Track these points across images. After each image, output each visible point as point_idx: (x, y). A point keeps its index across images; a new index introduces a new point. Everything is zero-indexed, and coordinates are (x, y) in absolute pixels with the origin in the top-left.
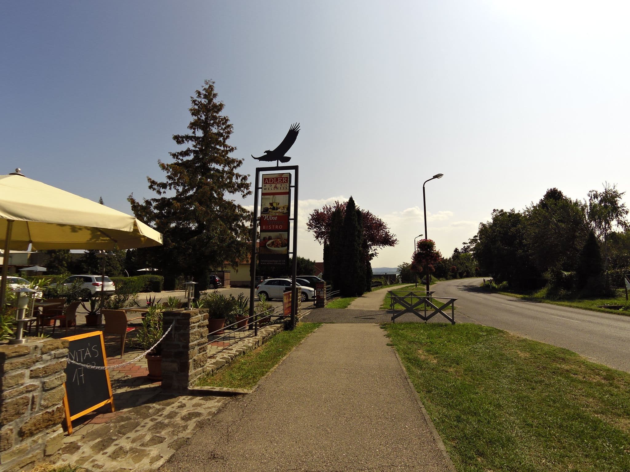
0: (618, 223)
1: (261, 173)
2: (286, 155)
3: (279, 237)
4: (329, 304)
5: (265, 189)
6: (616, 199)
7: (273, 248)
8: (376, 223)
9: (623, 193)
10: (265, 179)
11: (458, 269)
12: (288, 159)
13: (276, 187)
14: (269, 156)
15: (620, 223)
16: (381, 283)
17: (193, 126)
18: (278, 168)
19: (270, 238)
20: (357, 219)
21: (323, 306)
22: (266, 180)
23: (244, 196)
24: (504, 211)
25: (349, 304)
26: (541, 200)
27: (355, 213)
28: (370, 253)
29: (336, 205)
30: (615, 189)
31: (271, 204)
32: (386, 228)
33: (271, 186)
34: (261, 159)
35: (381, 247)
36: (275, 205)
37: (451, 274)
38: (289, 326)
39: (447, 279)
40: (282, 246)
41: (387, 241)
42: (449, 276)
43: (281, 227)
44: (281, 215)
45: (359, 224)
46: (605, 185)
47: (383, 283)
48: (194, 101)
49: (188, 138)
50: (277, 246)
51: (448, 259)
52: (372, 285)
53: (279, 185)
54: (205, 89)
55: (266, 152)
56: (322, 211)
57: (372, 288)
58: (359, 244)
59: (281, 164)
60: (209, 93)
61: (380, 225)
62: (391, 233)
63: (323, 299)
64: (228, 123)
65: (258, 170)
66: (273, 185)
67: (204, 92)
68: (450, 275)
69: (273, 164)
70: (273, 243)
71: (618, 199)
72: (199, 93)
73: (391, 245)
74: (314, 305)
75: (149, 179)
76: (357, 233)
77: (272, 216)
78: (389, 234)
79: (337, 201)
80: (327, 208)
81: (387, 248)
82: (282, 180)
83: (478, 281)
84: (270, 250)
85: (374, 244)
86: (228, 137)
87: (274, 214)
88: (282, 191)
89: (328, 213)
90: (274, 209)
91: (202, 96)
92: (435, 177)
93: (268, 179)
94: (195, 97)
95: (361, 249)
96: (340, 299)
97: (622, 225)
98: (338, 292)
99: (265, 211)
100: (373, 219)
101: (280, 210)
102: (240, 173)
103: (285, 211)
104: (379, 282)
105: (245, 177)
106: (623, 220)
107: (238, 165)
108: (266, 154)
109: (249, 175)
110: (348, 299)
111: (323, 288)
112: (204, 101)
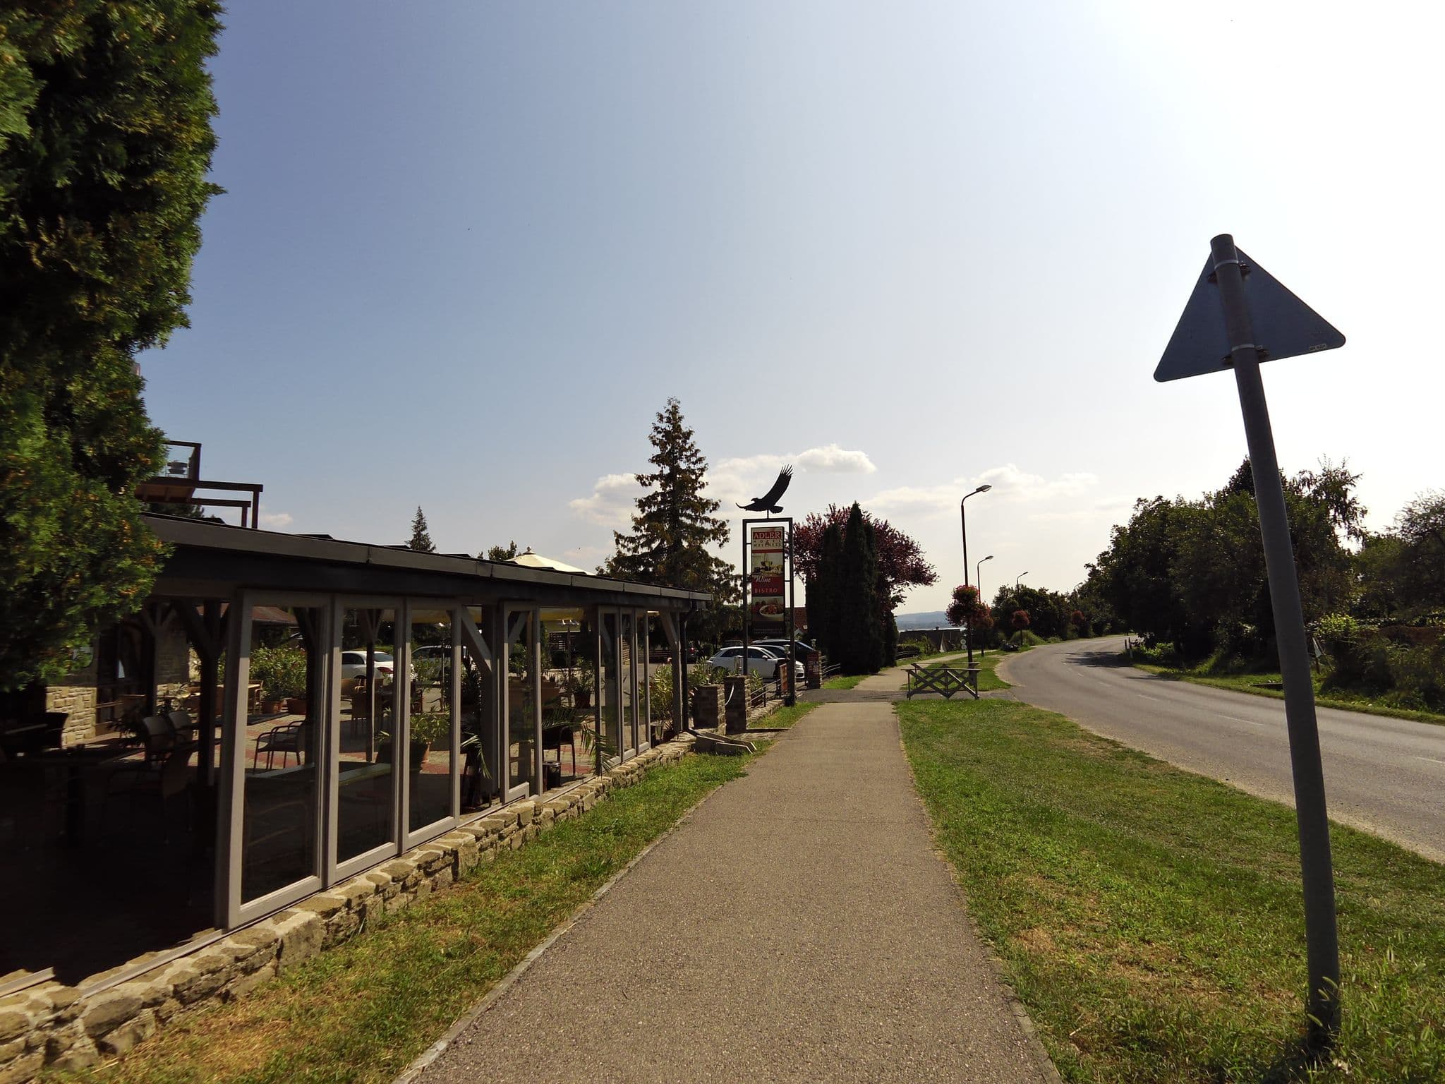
0: (1350, 533)
1: (749, 526)
2: (777, 504)
3: (775, 603)
4: (826, 685)
5: (755, 545)
6: (1344, 487)
7: (767, 615)
8: (900, 544)
9: (1357, 477)
10: (754, 533)
11: (1090, 617)
12: (780, 509)
13: (767, 543)
14: (758, 505)
15: (1352, 532)
16: (919, 650)
17: (657, 460)
18: (768, 520)
19: (763, 603)
20: (865, 541)
21: (818, 686)
22: (756, 534)
23: (720, 545)
24: (1164, 499)
25: (856, 684)
26: (1233, 477)
27: (863, 531)
28: (892, 595)
29: (830, 513)
30: (1345, 468)
31: (763, 564)
32: (918, 553)
33: (762, 542)
34: (748, 508)
35: (911, 586)
36: (767, 565)
37: (1073, 627)
38: (790, 702)
39: (1065, 638)
40: (778, 613)
41: (921, 576)
42: (1069, 633)
43: (775, 590)
44: (776, 576)
45: (870, 549)
46: (1322, 461)
47: (922, 649)
48: (656, 428)
49: (653, 477)
50: (772, 613)
51: (1070, 594)
52: (900, 654)
53: (770, 541)
54: (668, 410)
55: (753, 500)
56: (806, 524)
57: (897, 662)
58: (870, 585)
59: (772, 516)
60: (674, 416)
61: (907, 548)
62: (926, 563)
63: (818, 676)
64: (699, 455)
65: (745, 522)
66: (765, 541)
67: (667, 415)
68: (1074, 631)
69: (762, 514)
70: (767, 609)
71: (1349, 487)
72: (661, 418)
73: (926, 584)
74: (806, 684)
75: (616, 533)
76: (866, 566)
77: (764, 577)
78: (924, 563)
79: (832, 505)
80: (814, 518)
81: (920, 588)
82: (774, 535)
83: (1116, 643)
84: (763, 617)
85: (896, 582)
86: (701, 474)
87: (766, 575)
88: (777, 548)
89: (815, 528)
90: (766, 569)
91: (665, 420)
92: (979, 490)
93: (758, 533)
94: (656, 419)
95: (874, 592)
96: (840, 678)
97: (1357, 536)
98: (837, 666)
99: (756, 571)
100: (894, 537)
101: (773, 571)
102: (717, 519)
103: (780, 572)
104: (914, 649)
105: (724, 523)
106: (1358, 527)
107: (714, 509)
108: (753, 502)
109: (728, 521)
110: (854, 677)
111: (817, 660)
112: (669, 427)
